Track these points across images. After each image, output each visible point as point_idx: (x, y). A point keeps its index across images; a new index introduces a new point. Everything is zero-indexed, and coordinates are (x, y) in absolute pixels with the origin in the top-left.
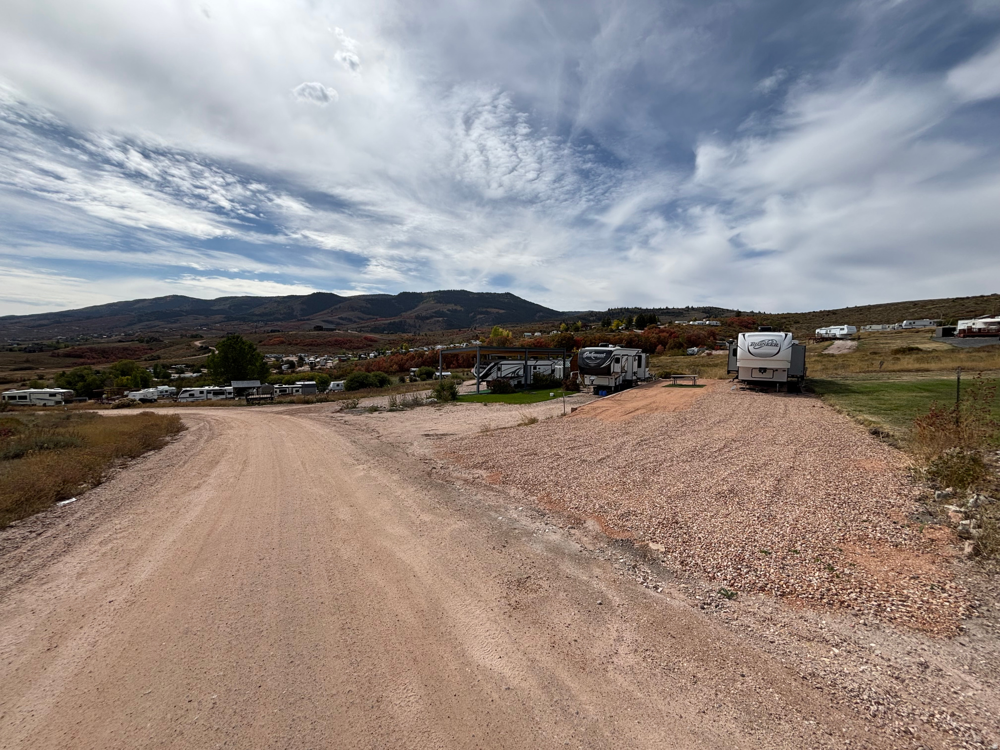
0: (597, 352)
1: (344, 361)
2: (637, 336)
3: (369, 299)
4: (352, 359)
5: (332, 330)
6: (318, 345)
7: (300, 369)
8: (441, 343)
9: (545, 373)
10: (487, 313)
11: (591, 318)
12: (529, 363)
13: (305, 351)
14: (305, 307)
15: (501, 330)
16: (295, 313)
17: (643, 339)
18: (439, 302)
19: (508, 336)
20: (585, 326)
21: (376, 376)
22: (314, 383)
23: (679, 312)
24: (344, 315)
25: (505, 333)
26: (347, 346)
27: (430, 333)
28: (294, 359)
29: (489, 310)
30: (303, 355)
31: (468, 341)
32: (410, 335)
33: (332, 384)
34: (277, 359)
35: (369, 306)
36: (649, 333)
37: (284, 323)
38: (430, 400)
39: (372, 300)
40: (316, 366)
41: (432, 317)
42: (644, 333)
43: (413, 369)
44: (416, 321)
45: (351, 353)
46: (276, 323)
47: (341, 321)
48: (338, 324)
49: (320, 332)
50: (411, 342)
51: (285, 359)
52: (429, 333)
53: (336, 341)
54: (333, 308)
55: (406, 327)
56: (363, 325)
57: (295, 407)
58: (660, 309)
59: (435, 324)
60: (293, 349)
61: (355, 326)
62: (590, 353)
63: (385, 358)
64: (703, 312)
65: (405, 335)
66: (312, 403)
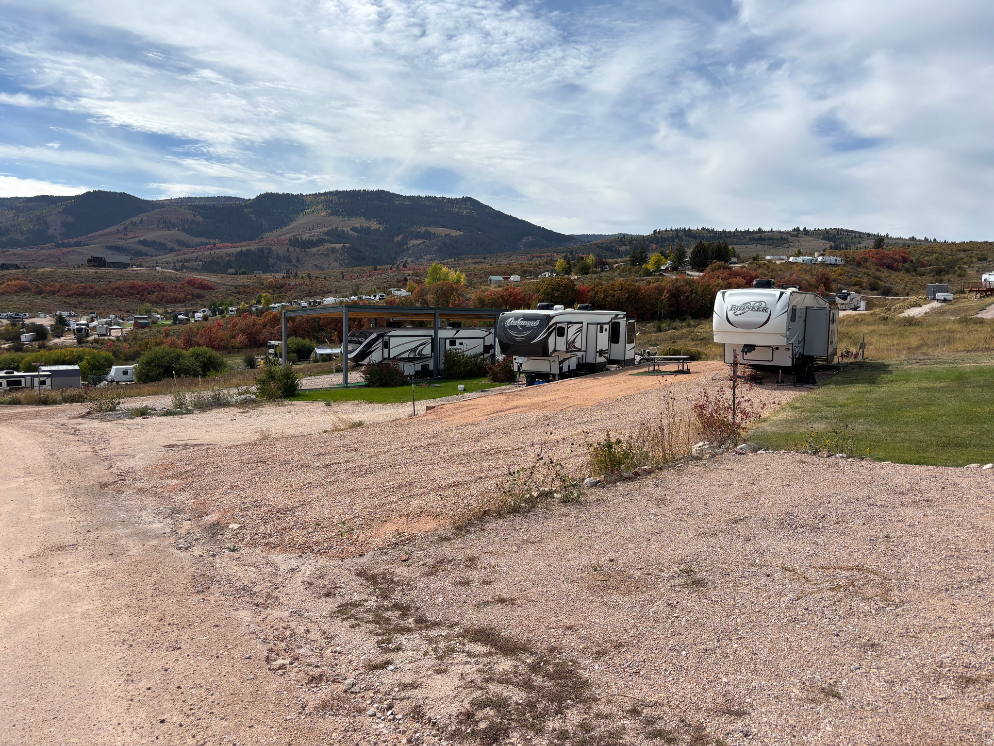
0: (526, 318)
1: (144, 326)
2: (690, 283)
3: (199, 207)
4: (160, 322)
5: (125, 265)
6: (97, 295)
7: (56, 340)
8: (336, 292)
9: (466, 353)
10: (427, 235)
11: (623, 248)
12: (442, 334)
13: (69, 306)
14: (70, 219)
15: (445, 269)
16: (51, 231)
17: (700, 290)
18: (335, 213)
19: (458, 281)
20: (601, 263)
21: (198, 356)
22: (76, 367)
23: (782, 238)
24: (149, 236)
25: (453, 275)
26: (153, 297)
27: (318, 272)
28: (46, 321)
29: (432, 229)
30: (65, 314)
31: (385, 290)
32: (279, 276)
33: (114, 371)
34: (14, 321)
35: (200, 219)
36: (711, 278)
37: (28, 251)
38: (243, 397)
39: (204, 207)
40: (87, 335)
41: (320, 242)
42: (702, 278)
43: (273, 342)
44: (291, 249)
45: (161, 310)
46: (12, 251)
47: (144, 249)
48: (139, 254)
49: (101, 271)
50: (279, 290)
51: (27, 321)
52: (315, 273)
53: (133, 287)
54: (127, 222)
55: (271, 261)
56: (187, 257)
57: (18, 409)
58: (747, 232)
59: (327, 255)
60: (45, 301)
61: (170, 257)
62: (516, 319)
63: (222, 322)
64: (824, 238)
65: (269, 276)
66: (55, 402)
